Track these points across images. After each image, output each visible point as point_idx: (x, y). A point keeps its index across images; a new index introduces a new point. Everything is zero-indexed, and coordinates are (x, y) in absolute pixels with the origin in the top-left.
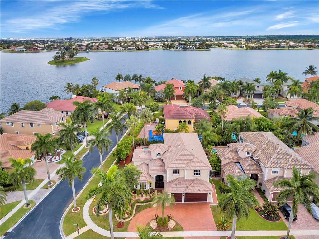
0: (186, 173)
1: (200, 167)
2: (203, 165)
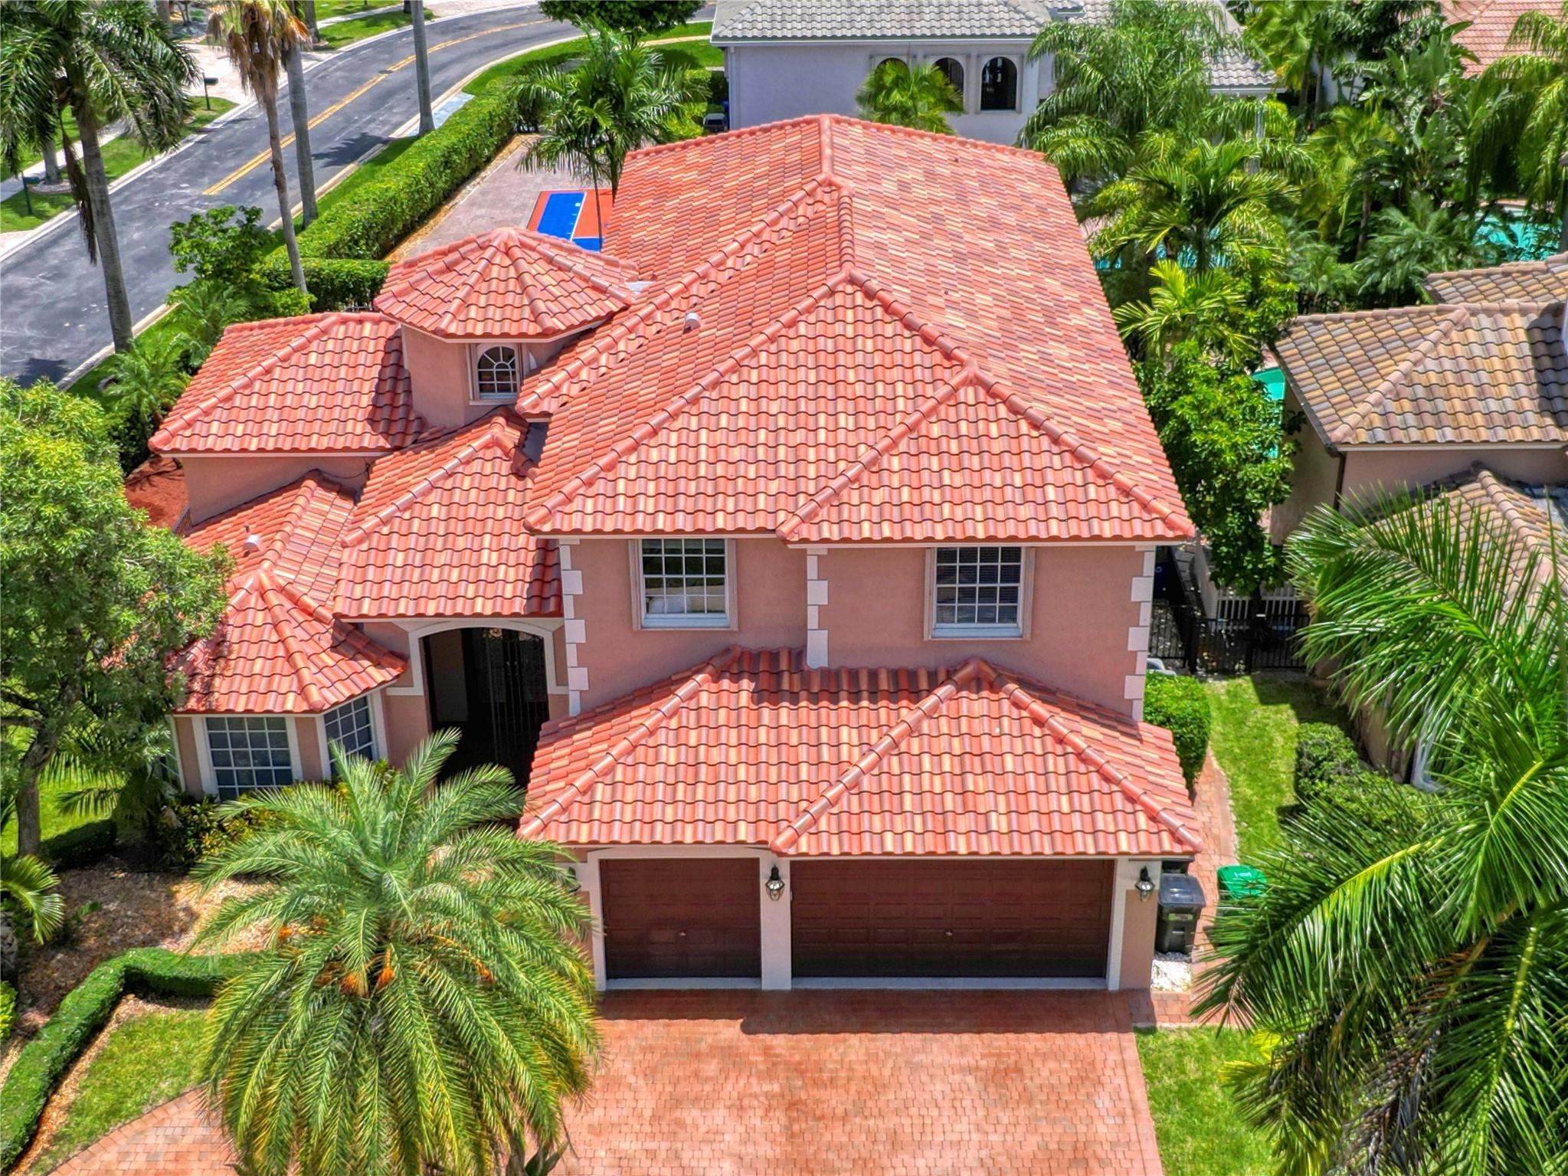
1: (1025, 512)
2: (1066, 476)
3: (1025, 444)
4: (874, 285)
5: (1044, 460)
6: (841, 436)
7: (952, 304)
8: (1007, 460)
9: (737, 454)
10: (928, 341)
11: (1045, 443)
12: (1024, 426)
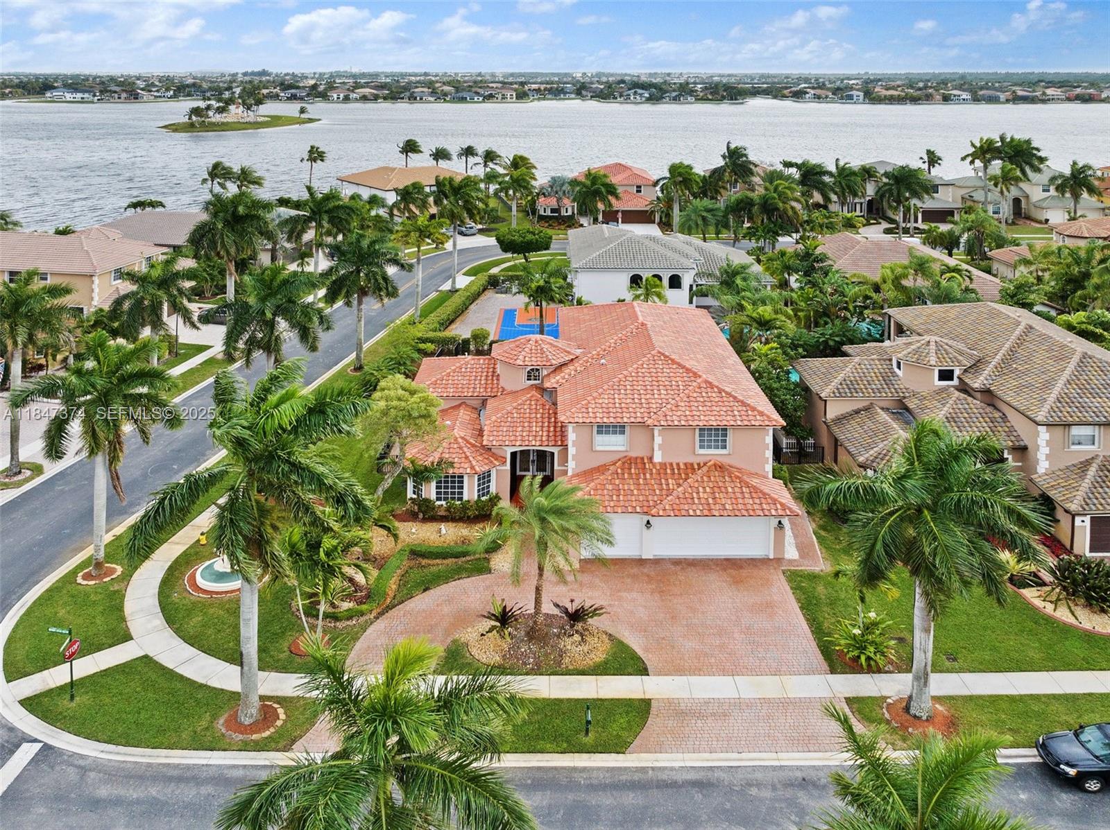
0: (658, 440)
1: (729, 418)
2: (740, 408)
3: (725, 399)
4: (667, 354)
5: (732, 404)
6: (663, 396)
7: (691, 358)
8: (720, 404)
9: (628, 401)
10: (687, 369)
11: (731, 399)
12: (724, 394)
